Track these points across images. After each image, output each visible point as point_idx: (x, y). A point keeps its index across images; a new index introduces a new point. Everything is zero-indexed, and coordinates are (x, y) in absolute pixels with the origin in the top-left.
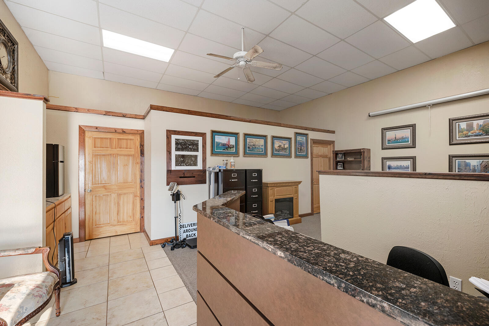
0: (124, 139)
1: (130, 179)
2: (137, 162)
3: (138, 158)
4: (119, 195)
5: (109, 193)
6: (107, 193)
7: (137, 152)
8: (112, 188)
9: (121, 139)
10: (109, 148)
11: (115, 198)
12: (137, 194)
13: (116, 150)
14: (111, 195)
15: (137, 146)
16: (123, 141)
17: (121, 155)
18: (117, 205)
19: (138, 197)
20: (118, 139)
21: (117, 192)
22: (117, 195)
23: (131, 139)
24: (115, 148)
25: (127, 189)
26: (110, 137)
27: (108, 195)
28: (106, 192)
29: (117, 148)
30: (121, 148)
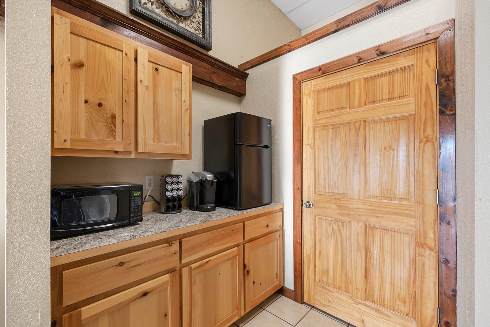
0: (382, 75)
1: (400, 188)
2: (427, 137)
3: (429, 123)
4: (369, 229)
5: (345, 219)
6: (341, 217)
7: (426, 103)
8: (351, 206)
9: (373, 78)
10: (346, 108)
11: (358, 234)
12: (425, 238)
13: (361, 109)
14: (349, 222)
15: (427, 84)
16: (379, 81)
17: (375, 122)
18: (363, 253)
19: (431, 249)
20: (367, 80)
21: (363, 218)
22: (364, 226)
23: (403, 69)
24: (360, 106)
25: (394, 217)
26: (347, 81)
27: (343, 222)
28: (339, 214)
29: (363, 103)
30: (374, 102)
